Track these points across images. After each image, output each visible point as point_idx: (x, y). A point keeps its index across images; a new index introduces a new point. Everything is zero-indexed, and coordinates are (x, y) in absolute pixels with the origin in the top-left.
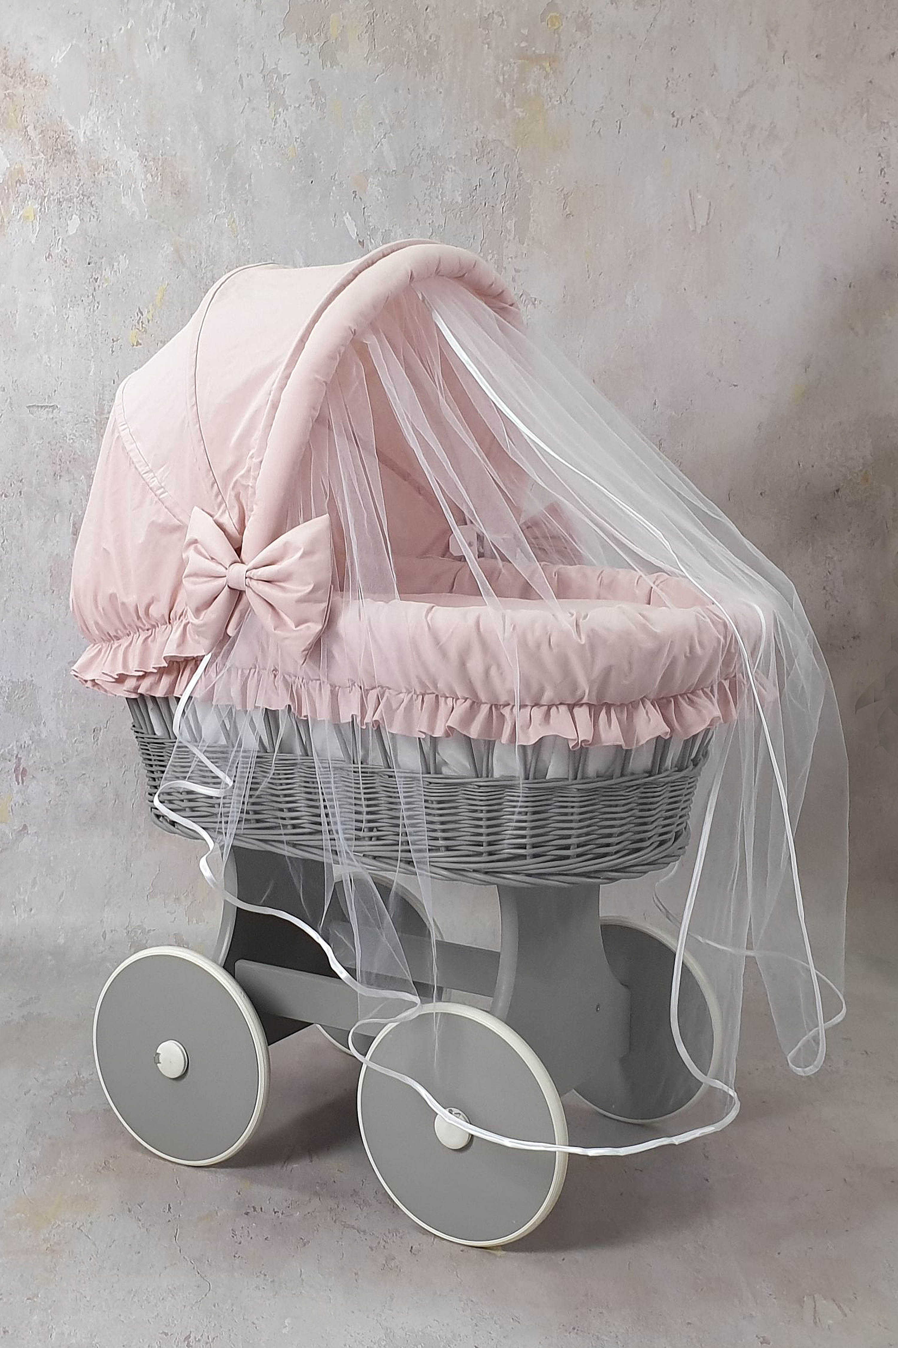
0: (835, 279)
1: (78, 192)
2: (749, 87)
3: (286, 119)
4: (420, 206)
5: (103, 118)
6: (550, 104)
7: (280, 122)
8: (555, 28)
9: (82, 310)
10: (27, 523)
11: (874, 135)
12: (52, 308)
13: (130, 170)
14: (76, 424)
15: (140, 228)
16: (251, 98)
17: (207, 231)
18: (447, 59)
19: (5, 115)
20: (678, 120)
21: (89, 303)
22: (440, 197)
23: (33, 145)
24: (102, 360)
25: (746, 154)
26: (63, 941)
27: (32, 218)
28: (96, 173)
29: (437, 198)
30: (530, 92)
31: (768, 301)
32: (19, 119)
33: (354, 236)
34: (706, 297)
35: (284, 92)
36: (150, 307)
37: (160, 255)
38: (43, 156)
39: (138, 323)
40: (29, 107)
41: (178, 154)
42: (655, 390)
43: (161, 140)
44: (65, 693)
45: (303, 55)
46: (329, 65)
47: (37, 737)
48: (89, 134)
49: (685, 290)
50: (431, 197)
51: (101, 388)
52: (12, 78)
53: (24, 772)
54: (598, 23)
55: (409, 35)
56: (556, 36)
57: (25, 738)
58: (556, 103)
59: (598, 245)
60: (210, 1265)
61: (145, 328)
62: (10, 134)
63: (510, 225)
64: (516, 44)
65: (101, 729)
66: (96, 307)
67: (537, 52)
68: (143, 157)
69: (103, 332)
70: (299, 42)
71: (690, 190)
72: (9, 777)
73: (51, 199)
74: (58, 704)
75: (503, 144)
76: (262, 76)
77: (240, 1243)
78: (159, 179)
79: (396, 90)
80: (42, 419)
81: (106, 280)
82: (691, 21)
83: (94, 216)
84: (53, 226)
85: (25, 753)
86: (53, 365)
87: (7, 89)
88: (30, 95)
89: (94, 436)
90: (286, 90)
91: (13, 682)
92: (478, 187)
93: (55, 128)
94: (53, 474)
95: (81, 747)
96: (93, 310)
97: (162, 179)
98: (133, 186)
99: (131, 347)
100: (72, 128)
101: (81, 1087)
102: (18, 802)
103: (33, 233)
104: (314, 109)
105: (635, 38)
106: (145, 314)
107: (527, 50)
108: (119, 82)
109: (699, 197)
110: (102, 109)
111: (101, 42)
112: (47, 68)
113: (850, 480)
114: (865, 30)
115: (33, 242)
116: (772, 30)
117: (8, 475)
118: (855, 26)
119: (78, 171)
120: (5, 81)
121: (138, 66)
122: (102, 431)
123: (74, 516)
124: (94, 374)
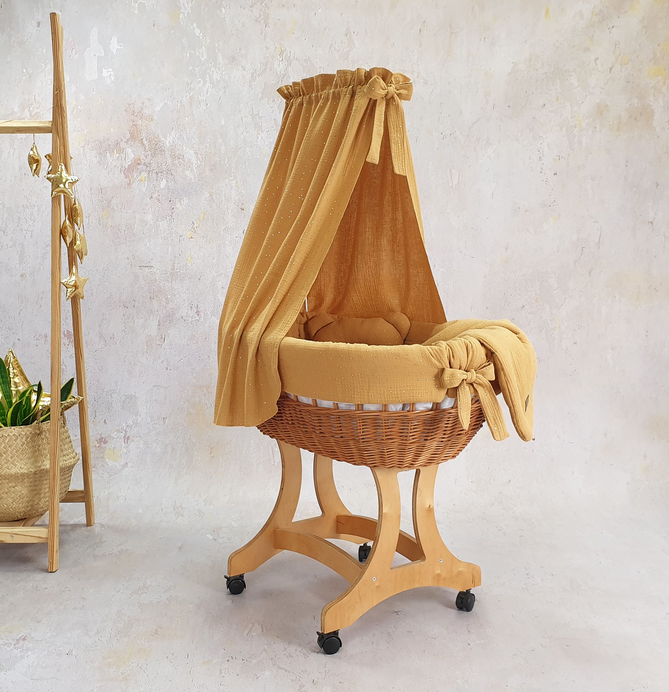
0: (519, 208)
1: (165, 169)
2: (476, 121)
3: (262, 137)
5: (178, 135)
7: (260, 137)
9: (166, 222)
10: (136, 320)
11: (535, 142)
12: (152, 221)
13: (190, 159)
14: (161, 274)
15: (194, 185)
16: (246, 127)
17: (224, 187)
19: (133, 134)
20: (444, 136)
21: (169, 220)
23: (145, 147)
24: (174, 245)
25: (475, 151)
27: (143, 181)
28: (174, 160)
31: (488, 218)
34: (458, 217)
35: (261, 124)
36: (198, 221)
37: (203, 198)
38: (149, 152)
39: (192, 228)
40: (144, 130)
41: (212, 152)
43: (205, 146)
44: (151, 400)
45: (270, 108)
47: (135, 422)
48: (171, 142)
49: (448, 213)
51: (173, 258)
52: (136, 117)
53: (128, 438)
57: (130, 422)
61: (195, 230)
62: (135, 142)
65: (167, 419)
66: (172, 221)
68: (196, 153)
69: (176, 232)
70: (269, 102)
71: (450, 168)
72: (121, 440)
73: (153, 172)
74: (147, 406)
76: (251, 117)
78: (203, 163)
80: (145, 272)
81: (177, 208)
82: (450, 91)
83: (172, 180)
84: (154, 184)
85: (129, 429)
86: (152, 247)
87: (134, 122)
88: (144, 125)
89: (170, 280)
91: (126, 395)
93: (156, 140)
94: (150, 298)
95: (157, 426)
97: (205, 163)
98: (191, 166)
99: (188, 239)
100: (163, 139)
102: (124, 452)
103: (144, 187)
105: (424, 100)
106: (195, 224)
108: (185, 119)
109: (454, 171)
110: (178, 132)
111: (178, 101)
112: (153, 113)
113: (530, 301)
114: (531, 94)
115: (144, 191)
116: (488, 95)
117: (128, 298)
118: (526, 92)
119: (166, 159)
120: (133, 118)
121: (194, 113)
122: (173, 277)
123: (159, 317)
124: (171, 251)
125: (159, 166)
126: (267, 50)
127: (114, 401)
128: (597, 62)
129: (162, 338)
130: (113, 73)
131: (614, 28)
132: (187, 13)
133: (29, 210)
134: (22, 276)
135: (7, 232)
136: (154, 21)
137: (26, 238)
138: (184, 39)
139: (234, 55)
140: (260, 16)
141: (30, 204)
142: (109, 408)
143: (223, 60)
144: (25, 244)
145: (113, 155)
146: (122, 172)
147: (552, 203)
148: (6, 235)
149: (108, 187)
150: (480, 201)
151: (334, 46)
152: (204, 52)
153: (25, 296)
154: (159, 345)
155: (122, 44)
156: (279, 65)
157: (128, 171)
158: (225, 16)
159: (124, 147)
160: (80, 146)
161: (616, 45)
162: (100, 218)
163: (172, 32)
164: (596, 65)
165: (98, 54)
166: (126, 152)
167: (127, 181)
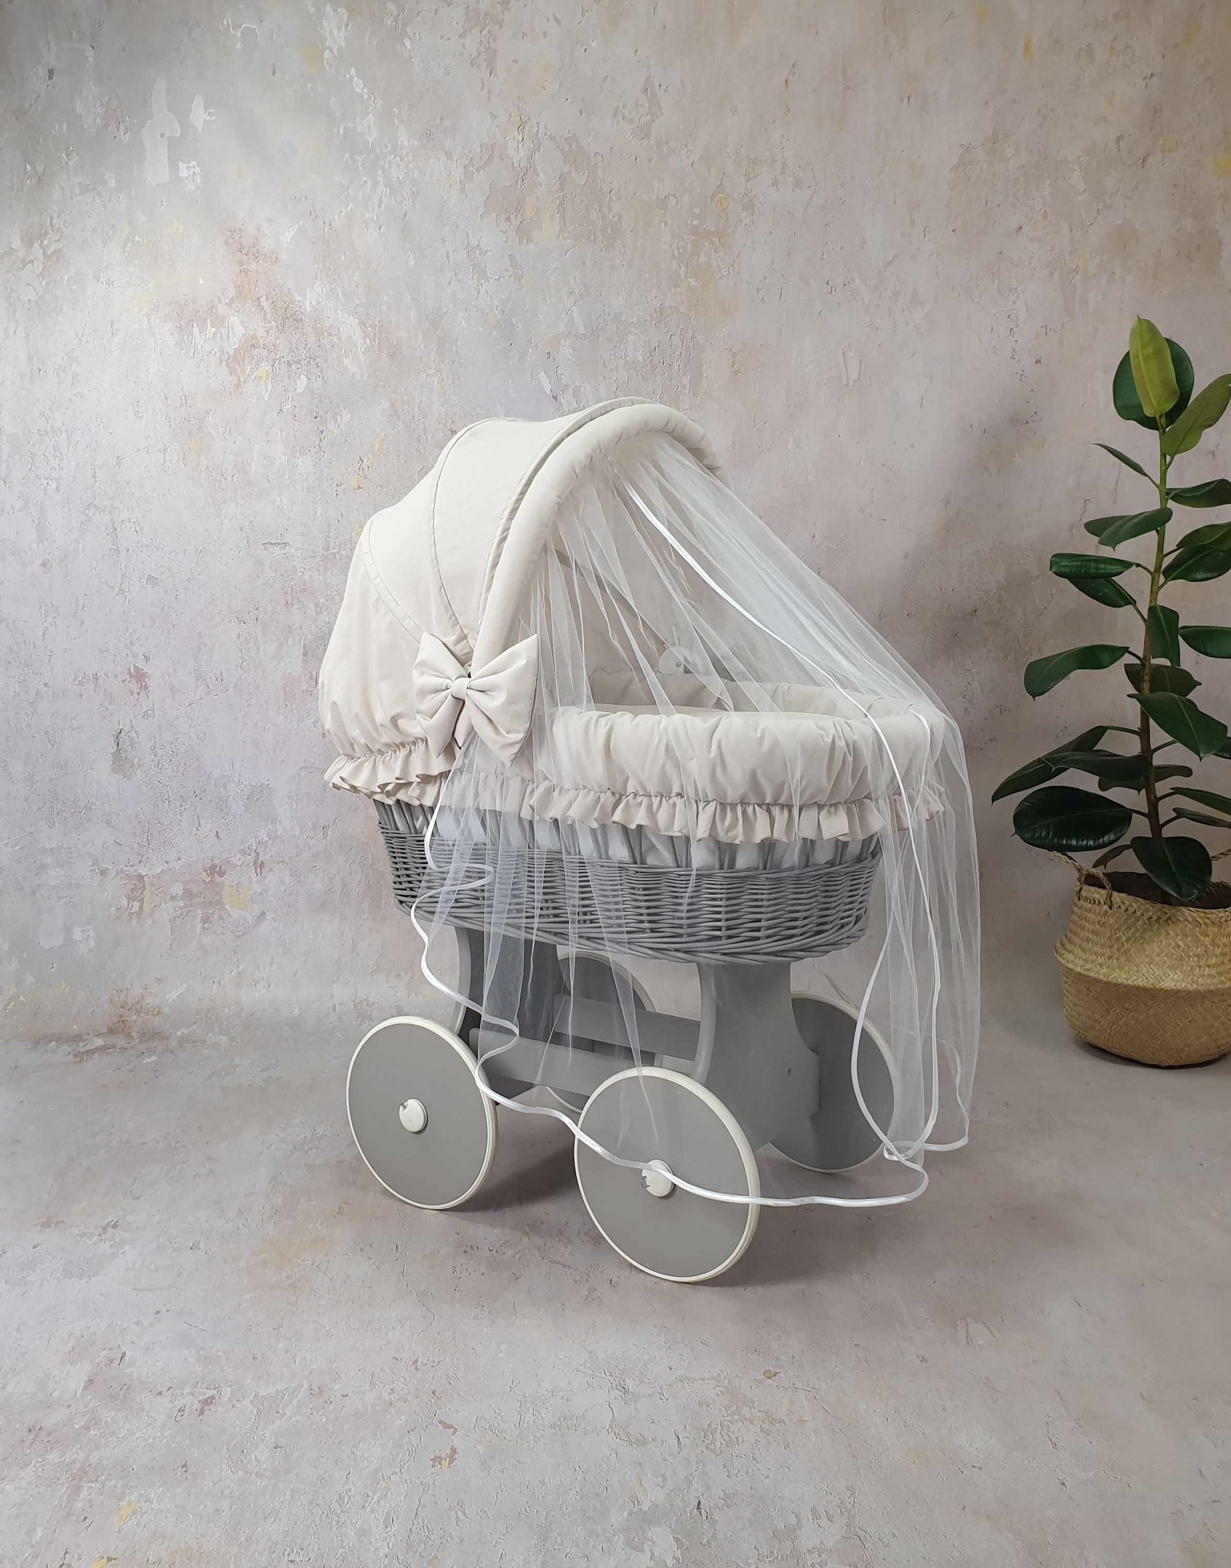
0: (971, 426)
1: (305, 355)
2: (893, 258)
3: (488, 290)
4: (606, 364)
5: (327, 290)
6: (720, 275)
7: (483, 291)
8: (725, 207)
9: (310, 459)
10: (262, 646)
11: (1004, 299)
12: (283, 457)
13: (351, 336)
14: (305, 559)
15: (360, 386)
16: (457, 271)
17: (418, 388)
18: (629, 236)
19: (241, 287)
20: (832, 287)
21: (316, 453)
22: (623, 357)
23: (265, 314)
24: (328, 503)
25: (892, 316)
26: (298, 1013)
27: (264, 378)
28: (321, 338)
29: (621, 357)
30: (702, 264)
31: (912, 446)
32: (253, 291)
33: (548, 392)
34: (858, 442)
35: (486, 265)
36: (370, 455)
37: (378, 410)
38: (273, 323)
39: (359, 469)
40: (262, 280)
41: (393, 321)
42: (814, 524)
43: (378, 308)
44: (297, 795)
45: (502, 233)
46: (525, 241)
47: (273, 834)
48: (314, 303)
49: (839, 436)
50: (616, 357)
51: (327, 527)
52: (246, 255)
53: (262, 865)
54: (761, 203)
55: (594, 215)
56: (724, 214)
57: (264, 836)
58: (724, 273)
59: (763, 398)
60: (433, 1298)
61: (365, 474)
62: (245, 305)
63: (686, 381)
64: (689, 222)
65: (329, 828)
66: (322, 456)
67: (708, 229)
68: (362, 323)
69: (328, 478)
70: (499, 221)
71: (843, 350)
72: (249, 869)
73: (282, 359)
74: (292, 805)
75: (679, 311)
76: (466, 251)
77: (460, 1278)
78: (377, 342)
79: (584, 263)
80: (275, 555)
81: (330, 431)
82: (843, 200)
83: (319, 376)
84: (284, 385)
85: (263, 848)
86: (285, 507)
87: (243, 265)
88: (262, 270)
89: (322, 569)
90: (487, 264)
91: (251, 786)
92: (657, 348)
93: (285, 299)
94: (285, 602)
95: (312, 842)
96: (320, 459)
97: (379, 343)
98: (354, 349)
99: (353, 491)
100: (299, 299)
101: (317, 1142)
102: (257, 891)
103: (266, 391)
104: (512, 280)
105: (794, 217)
106: (365, 461)
107: (699, 227)
108: (340, 258)
109: (852, 355)
110: (326, 282)
111: (324, 223)
112: (277, 247)
113: (986, 602)
114: (995, 207)
115: (266, 399)
116: (914, 208)
117: (245, 604)
118: (987, 204)
119: (305, 336)
120: (240, 258)
121: (357, 244)
122: (328, 565)
123: (304, 639)
124: (321, 514)
125: (293, 349)
126: (493, 121)
127: (231, 797)
128: (1121, 145)
129: (311, 678)
130: (199, 169)
131: (1154, 77)
132: (338, 50)
133: (51, 441)
134: (44, 564)
135: (11, 482)
136: (272, 64)
137: (48, 493)
138: (334, 99)
139: (430, 131)
140: (479, 54)
141: (52, 426)
142: (222, 810)
143: (409, 141)
144: (47, 503)
145: (206, 330)
146: (224, 363)
147: (1031, 416)
148: (9, 487)
149: (197, 393)
150: (898, 414)
151: (622, 112)
152: (372, 124)
153: (51, 603)
154: (307, 691)
155: (213, 111)
156: (517, 150)
157: (235, 361)
158: (412, 53)
159: (224, 315)
160: (141, 315)
161: (1155, 112)
162: (185, 453)
163: (309, 85)
164: (1119, 150)
165: (168, 133)
166: (228, 325)
167: (233, 380)
